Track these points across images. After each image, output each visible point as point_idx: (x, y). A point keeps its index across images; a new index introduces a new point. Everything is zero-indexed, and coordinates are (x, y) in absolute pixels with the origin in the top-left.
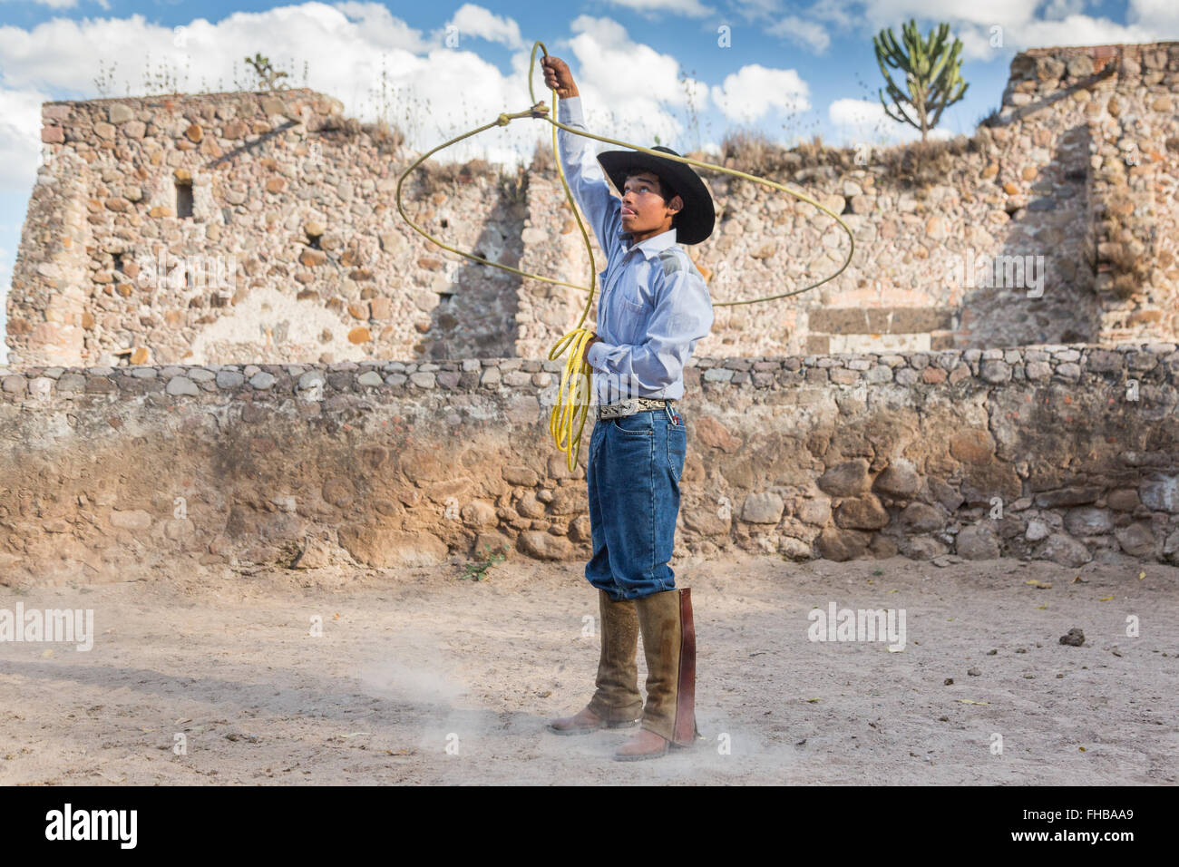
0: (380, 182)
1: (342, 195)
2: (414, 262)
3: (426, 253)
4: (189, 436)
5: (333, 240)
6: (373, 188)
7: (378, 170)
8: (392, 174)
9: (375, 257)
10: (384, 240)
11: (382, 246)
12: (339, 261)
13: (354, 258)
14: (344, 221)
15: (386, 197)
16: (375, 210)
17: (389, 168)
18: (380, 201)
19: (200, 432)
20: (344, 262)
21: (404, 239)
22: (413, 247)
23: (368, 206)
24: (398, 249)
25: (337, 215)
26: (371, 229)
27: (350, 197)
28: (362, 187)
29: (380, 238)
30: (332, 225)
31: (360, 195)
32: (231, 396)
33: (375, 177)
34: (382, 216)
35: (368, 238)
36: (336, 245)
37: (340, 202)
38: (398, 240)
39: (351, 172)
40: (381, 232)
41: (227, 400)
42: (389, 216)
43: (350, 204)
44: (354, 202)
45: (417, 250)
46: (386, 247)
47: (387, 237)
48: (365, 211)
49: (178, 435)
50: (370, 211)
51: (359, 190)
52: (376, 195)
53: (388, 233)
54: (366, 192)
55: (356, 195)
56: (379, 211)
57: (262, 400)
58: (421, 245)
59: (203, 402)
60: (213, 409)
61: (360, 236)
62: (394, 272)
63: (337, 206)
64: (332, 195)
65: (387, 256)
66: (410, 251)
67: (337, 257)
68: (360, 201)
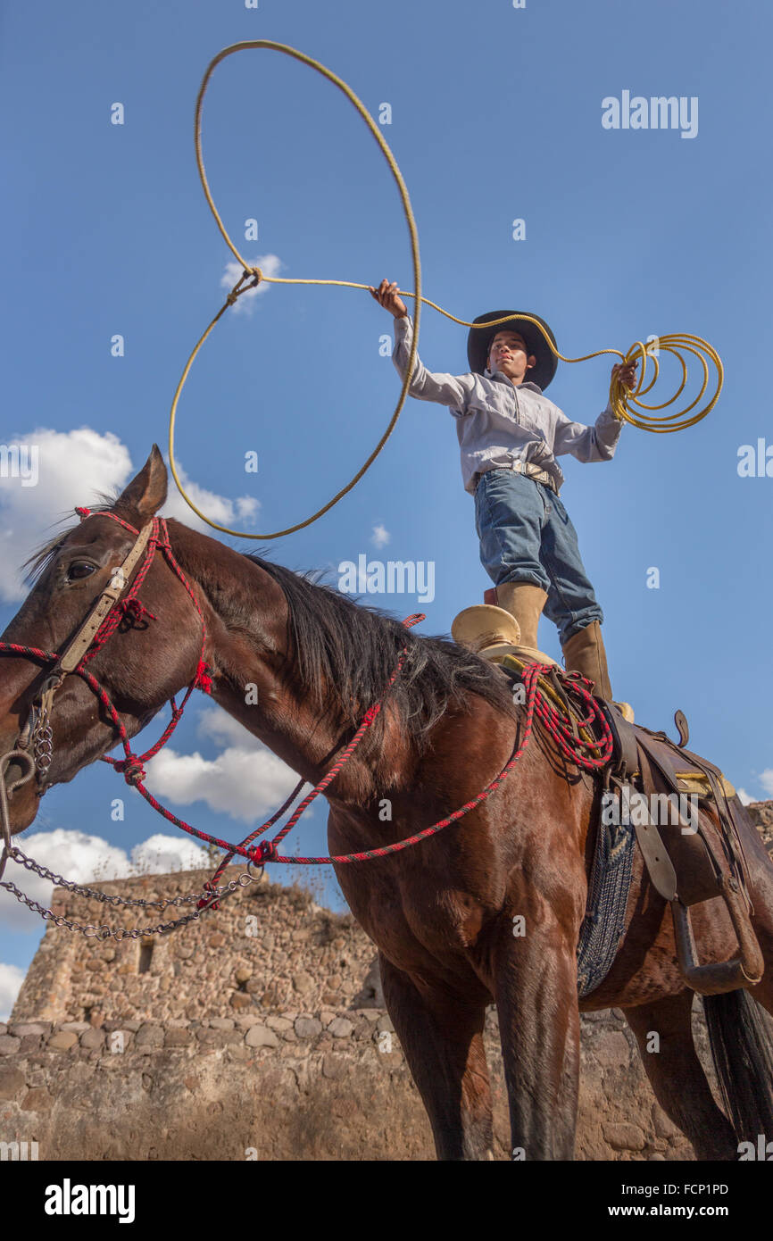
0: (295, 933)
1: (266, 945)
2: (320, 999)
3: (329, 990)
4: (267, 1099)
5: (257, 983)
6: (289, 939)
7: (293, 923)
8: (304, 925)
9: (289, 996)
10: (296, 981)
11: (294, 986)
12: (261, 1001)
13: (272, 998)
14: (266, 967)
15: (299, 945)
16: (290, 956)
17: (302, 921)
18: (294, 948)
19: (278, 1093)
20: (265, 1003)
21: (312, 979)
22: (319, 986)
23: (285, 953)
24: (307, 988)
25: (261, 962)
26: (287, 971)
27: (271, 947)
28: (281, 938)
29: (293, 979)
30: (257, 971)
31: (279, 944)
32: (310, 1046)
33: (291, 929)
34: (295, 961)
35: (284, 981)
36: (259, 988)
37: (264, 952)
38: (307, 980)
39: (274, 926)
40: (294, 974)
41: (307, 1051)
42: (300, 961)
43: (271, 953)
44: (274, 951)
45: (322, 988)
46: (298, 987)
47: (299, 978)
48: (282, 957)
49: (256, 1098)
50: (286, 957)
51: (278, 940)
52: (291, 944)
53: (299, 975)
54: (284, 941)
55: (276, 944)
56: (292, 957)
57: (342, 1049)
58: (325, 983)
59: (283, 1055)
60: (292, 1063)
61: (277, 979)
62: (303, 1009)
63: (261, 955)
64: (258, 946)
65: (298, 995)
66: (316, 989)
67: (259, 998)
68: (279, 949)
